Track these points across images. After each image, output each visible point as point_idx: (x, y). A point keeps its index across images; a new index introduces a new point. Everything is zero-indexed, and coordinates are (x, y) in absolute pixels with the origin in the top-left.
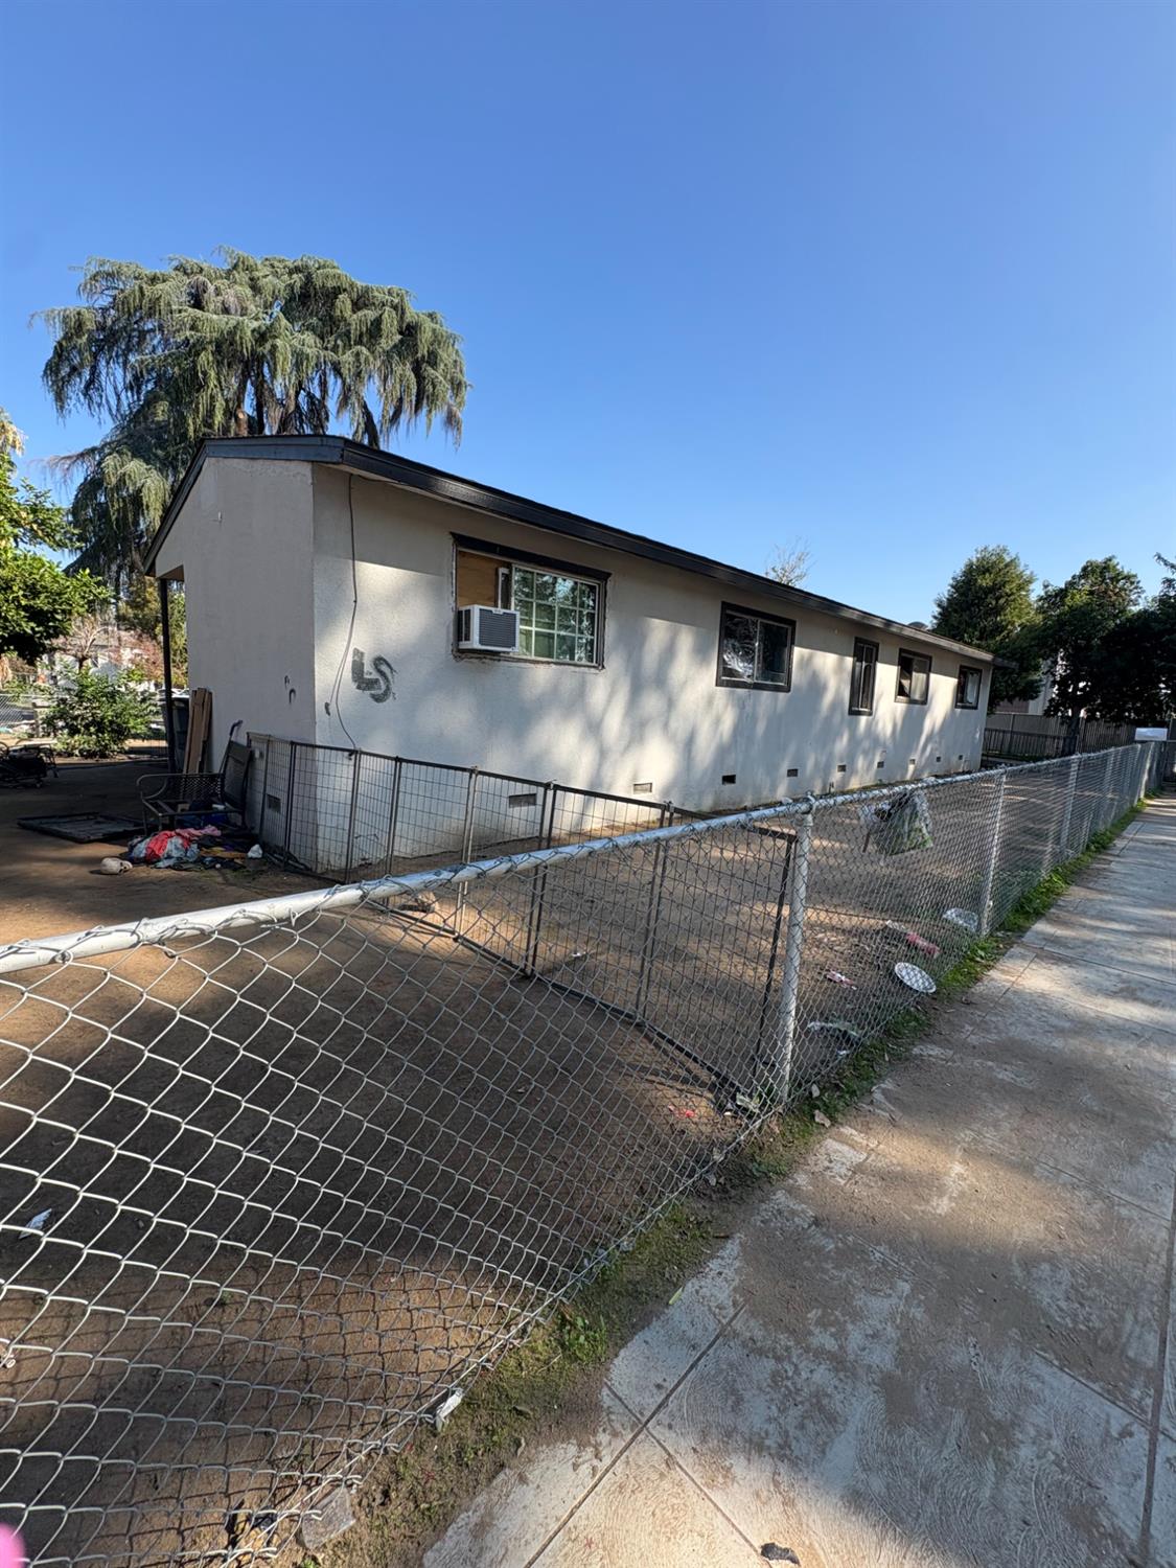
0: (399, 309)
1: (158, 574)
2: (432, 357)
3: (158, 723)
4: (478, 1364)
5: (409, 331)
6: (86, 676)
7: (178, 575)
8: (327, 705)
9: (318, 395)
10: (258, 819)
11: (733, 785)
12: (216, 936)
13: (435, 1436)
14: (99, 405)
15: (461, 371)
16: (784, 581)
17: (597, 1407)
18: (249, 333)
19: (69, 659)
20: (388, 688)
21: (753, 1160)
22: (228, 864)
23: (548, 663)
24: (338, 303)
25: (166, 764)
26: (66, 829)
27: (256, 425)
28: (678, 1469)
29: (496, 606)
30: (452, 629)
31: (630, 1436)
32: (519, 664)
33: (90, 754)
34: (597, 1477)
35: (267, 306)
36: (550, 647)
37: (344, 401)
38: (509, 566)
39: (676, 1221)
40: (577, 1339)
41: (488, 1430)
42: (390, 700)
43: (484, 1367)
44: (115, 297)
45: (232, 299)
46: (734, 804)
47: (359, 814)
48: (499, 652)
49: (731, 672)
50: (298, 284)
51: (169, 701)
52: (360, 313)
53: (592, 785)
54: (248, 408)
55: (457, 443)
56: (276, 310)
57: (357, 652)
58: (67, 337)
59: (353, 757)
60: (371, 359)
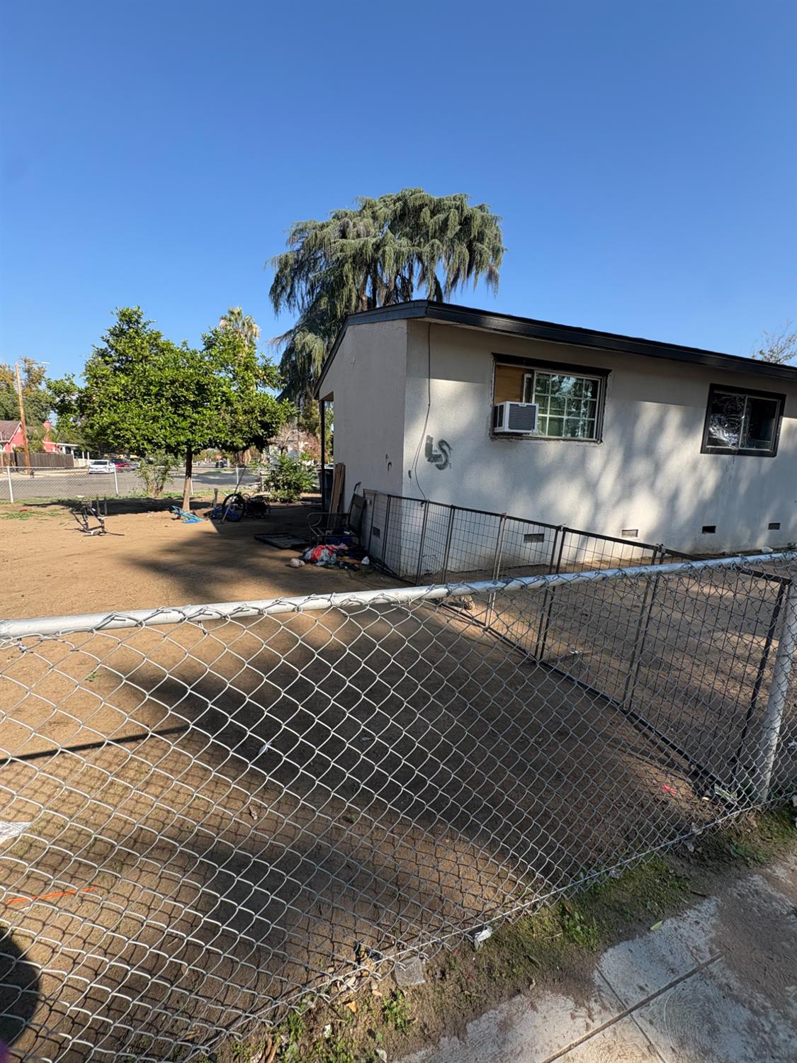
0: (460, 208)
1: (321, 398)
2: (481, 237)
3: (317, 483)
4: (503, 916)
5: (466, 222)
6: (283, 458)
7: (330, 398)
8: (410, 472)
9: (407, 277)
10: (367, 540)
11: (713, 534)
12: (368, 607)
13: (474, 951)
14: (294, 305)
15: (500, 241)
16: (772, 360)
17: (590, 982)
18: (370, 247)
19: (276, 448)
20: (447, 461)
21: (730, 842)
22: (351, 567)
23: (558, 440)
24: (422, 214)
25: (319, 508)
26: (275, 541)
27: (372, 302)
28: (658, 1057)
29: (521, 401)
30: (490, 419)
31: (617, 1015)
32: (536, 442)
33: (284, 501)
34: (590, 1032)
35: (381, 227)
36: (560, 428)
37: (423, 277)
38: (532, 372)
39: (656, 869)
40: (575, 927)
41: (509, 963)
42: (447, 469)
43: (506, 920)
44: (303, 243)
45: (362, 228)
46: (713, 550)
47: (426, 542)
48: (522, 434)
49: (717, 442)
50: (399, 209)
51: (323, 470)
52: (435, 218)
53: (588, 529)
54: (368, 293)
55: (495, 291)
56: (386, 228)
57: (430, 439)
58: (281, 271)
59: (424, 505)
60: (441, 246)
